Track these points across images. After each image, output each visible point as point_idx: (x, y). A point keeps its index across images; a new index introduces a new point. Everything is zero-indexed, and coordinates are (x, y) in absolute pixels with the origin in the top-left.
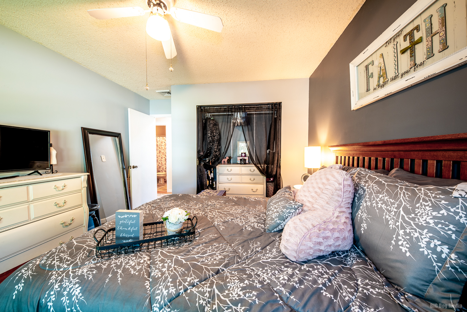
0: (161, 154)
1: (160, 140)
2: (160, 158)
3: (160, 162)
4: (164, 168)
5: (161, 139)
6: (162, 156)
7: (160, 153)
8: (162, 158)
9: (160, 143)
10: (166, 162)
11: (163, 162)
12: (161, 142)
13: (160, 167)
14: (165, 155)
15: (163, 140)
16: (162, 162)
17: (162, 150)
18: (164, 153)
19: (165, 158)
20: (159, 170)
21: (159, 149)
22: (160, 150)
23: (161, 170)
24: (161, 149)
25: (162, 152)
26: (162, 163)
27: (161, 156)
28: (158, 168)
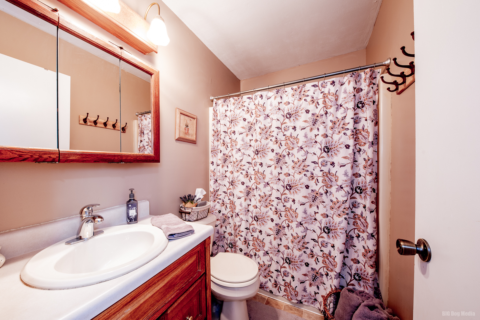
0: (230, 169)
1: (228, 113)
2: (226, 182)
3: (227, 201)
4: (242, 228)
5: (231, 107)
6: (236, 174)
7: (227, 162)
8: (232, 183)
9: (228, 124)
10: (248, 202)
11: (237, 202)
12: (231, 121)
13: (224, 221)
14: (244, 173)
15: (238, 111)
16: (235, 199)
17: (234, 152)
18: (243, 163)
19: (244, 187)
20: (221, 231)
21: (222, 148)
22: (226, 152)
23: (229, 230)
24: (229, 149)
25: (232, 159)
26: (232, 203)
27: (228, 174)
28: (218, 222)
